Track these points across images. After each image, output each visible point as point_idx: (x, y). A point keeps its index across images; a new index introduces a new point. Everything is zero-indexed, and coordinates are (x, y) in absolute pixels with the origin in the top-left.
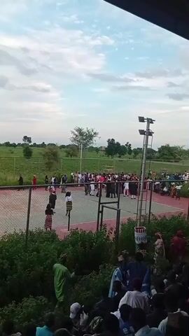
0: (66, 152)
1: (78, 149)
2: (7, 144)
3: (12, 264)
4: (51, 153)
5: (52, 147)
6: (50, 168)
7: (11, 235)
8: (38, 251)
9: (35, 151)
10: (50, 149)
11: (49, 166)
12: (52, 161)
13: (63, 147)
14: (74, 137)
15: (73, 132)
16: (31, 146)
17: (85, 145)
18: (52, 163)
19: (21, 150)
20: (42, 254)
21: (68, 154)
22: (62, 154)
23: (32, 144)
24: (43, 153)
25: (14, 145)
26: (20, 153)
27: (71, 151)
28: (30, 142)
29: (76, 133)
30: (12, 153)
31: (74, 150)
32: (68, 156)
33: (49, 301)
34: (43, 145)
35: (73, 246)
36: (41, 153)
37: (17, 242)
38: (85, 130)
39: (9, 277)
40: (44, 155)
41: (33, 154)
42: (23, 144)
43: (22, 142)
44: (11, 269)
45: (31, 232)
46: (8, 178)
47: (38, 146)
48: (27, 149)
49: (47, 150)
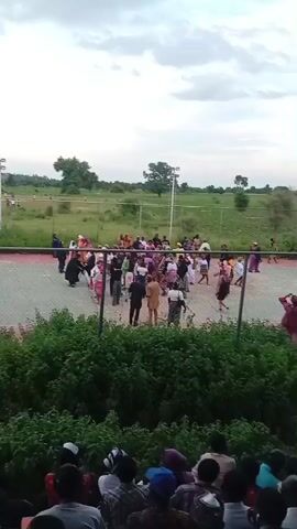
2: (211, 189)
3: (217, 365)
4: (281, 203)
5: (282, 192)
6: (276, 226)
7: (214, 324)
8: (257, 354)
9: (253, 200)
10: (279, 196)
11: (275, 224)
12: (281, 216)
16: (248, 191)
18: (281, 219)
19: (232, 198)
20: (263, 359)
23: (249, 187)
24: (268, 202)
25: (220, 191)
26: (229, 202)
28: (246, 184)
30: (218, 202)
33: (273, 432)
34: (267, 190)
36: (263, 203)
37: (225, 335)
39: (212, 384)
40: (268, 206)
41: (249, 204)
42: (233, 190)
43: (233, 186)
44: (216, 372)
45: (245, 325)
47: (259, 191)
48: (241, 197)
49: (273, 197)
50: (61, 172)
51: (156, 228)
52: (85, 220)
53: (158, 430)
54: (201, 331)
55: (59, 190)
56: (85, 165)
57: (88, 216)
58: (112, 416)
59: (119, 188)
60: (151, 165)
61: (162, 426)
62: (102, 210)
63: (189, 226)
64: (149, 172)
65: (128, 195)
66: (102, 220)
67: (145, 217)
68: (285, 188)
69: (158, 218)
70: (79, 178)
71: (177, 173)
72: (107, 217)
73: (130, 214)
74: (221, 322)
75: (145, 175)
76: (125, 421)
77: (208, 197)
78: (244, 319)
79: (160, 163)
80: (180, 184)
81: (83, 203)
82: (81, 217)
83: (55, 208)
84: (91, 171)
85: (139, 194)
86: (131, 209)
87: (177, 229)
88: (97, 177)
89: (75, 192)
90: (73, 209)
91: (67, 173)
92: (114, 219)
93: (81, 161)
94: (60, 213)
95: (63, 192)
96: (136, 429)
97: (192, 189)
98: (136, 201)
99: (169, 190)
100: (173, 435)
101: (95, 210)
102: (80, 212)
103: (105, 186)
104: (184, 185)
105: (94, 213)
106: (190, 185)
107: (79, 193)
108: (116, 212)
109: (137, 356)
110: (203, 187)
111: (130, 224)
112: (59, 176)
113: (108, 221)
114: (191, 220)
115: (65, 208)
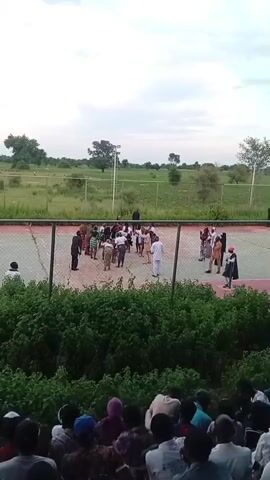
0: (230, 175)
1: (248, 171)
2: (148, 166)
3: (154, 321)
4: (208, 177)
5: (209, 169)
6: (204, 199)
7: (152, 285)
8: (188, 310)
9: (185, 175)
10: (206, 171)
11: (203, 196)
13: (225, 168)
14: (244, 152)
15: (241, 145)
16: (179, 167)
17: (259, 165)
19: (166, 173)
20: (194, 314)
21: (233, 178)
22: (224, 179)
23: (181, 164)
24: (197, 177)
25: (156, 167)
26: (164, 177)
27: (237, 174)
28: (178, 161)
29: (247, 146)
30: (154, 177)
31: (242, 173)
32: (231, 182)
33: (203, 377)
34: (196, 166)
35: (238, 309)
36: (193, 178)
37: (161, 294)
38: (261, 141)
39: (151, 337)
40: (197, 180)
41: (181, 179)
42: (168, 166)
43: (167, 162)
44: (154, 328)
45: (178, 285)
46: (148, 212)
47: (190, 167)
48: (174, 172)
49: (201, 172)
50: (11, 149)
51: (101, 201)
52: (34, 194)
53: (103, 381)
54: (140, 292)
55: (11, 165)
56: (34, 142)
57: (37, 190)
58: (61, 370)
59: (66, 164)
60: (95, 143)
61: (107, 377)
62: (50, 184)
63: (130, 198)
64: (93, 149)
65: (74, 170)
66: (50, 193)
67: (90, 190)
68: (211, 165)
69: (102, 191)
70: (28, 154)
71: (118, 150)
72: (55, 191)
73: (75, 187)
74: (158, 284)
75: (90, 152)
76: (74, 375)
77: (147, 172)
78: (177, 279)
79: (102, 141)
80: (121, 161)
81: (32, 177)
82: (31, 190)
83: (6, 182)
84: (39, 148)
85: (85, 169)
86: (77, 183)
87: (119, 201)
88: (45, 154)
89: (24, 168)
90: (23, 183)
91: (17, 150)
92: (62, 192)
93: (30, 138)
94: (12, 187)
95: (13, 167)
96: (83, 381)
97: (131, 165)
98: (81, 175)
99: (112, 166)
100: (116, 384)
101: (44, 184)
102: (29, 186)
103: (53, 162)
104: (125, 161)
105: (43, 187)
106: (129, 162)
107: (28, 168)
108: (63, 186)
109: (85, 316)
110: (141, 163)
111: (76, 197)
112: (9, 152)
113: (56, 194)
114: (132, 193)
115: (15, 182)
